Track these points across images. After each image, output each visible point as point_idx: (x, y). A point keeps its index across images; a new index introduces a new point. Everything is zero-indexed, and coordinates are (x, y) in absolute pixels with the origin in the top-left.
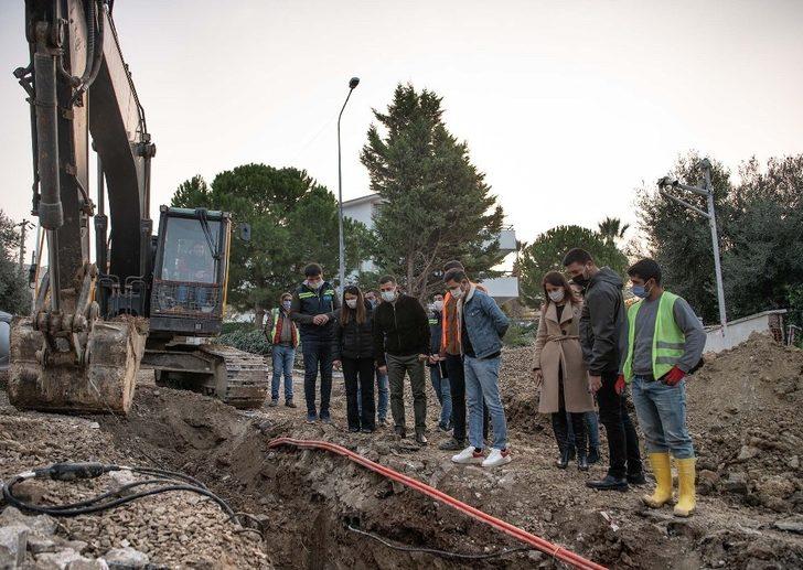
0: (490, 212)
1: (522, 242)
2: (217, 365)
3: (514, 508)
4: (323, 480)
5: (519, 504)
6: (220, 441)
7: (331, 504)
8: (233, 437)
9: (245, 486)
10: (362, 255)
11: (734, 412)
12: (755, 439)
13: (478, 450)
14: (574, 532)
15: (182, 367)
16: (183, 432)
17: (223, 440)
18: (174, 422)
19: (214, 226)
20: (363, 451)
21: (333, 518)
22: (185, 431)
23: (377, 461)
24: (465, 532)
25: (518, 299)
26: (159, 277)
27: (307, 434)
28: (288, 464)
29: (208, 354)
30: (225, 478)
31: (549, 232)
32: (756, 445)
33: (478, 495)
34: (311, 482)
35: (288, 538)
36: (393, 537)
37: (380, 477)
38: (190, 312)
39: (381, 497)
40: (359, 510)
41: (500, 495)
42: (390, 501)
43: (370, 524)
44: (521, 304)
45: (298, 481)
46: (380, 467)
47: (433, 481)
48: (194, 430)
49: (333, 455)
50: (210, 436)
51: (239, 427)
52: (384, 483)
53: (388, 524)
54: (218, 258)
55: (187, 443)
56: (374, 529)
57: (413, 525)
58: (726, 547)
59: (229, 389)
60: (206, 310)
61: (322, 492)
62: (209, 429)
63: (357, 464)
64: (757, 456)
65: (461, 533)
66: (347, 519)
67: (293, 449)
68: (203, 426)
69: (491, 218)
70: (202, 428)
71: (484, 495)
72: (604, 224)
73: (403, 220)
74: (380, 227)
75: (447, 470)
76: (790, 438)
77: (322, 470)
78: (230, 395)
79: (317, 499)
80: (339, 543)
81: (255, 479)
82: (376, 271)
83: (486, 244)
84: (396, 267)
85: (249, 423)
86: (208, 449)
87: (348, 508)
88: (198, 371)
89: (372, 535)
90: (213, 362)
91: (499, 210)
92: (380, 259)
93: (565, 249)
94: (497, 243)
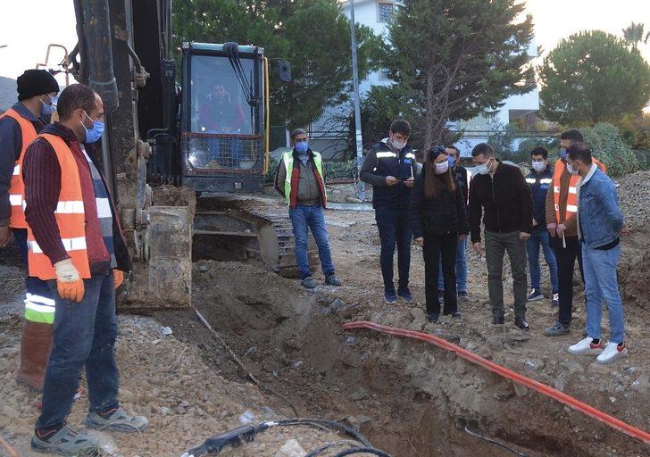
0: (519, 20)
2: (259, 227)
4: (424, 375)
6: (280, 320)
7: (438, 402)
8: (297, 315)
9: (324, 374)
10: (371, 65)
13: (596, 341)
15: (218, 230)
16: (240, 313)
17: (285, 318)
18: (228, 301)
19: (248, 65)
20: (470, 345)
21: (442, 417)
22: (240, 309)
23: (490, 358)
24: (603, 439)
25: (537, 112)
26: (189, 129)
27: (390, 317)
28: (377, 354)
29: (246, 214)
30: (297, 365)
31: (571, 37)
33: (613, 400)
34: (410, 376)
35: (393, 439)
36: (522, 444)
37: (497, 378)
38: (227, 169)
39: (502, 399)
40: (477, 413)
42: (513, 404)
43: (494, 428)
44: (539, 116)
45: (393, 373)
46: (493, 365)
47: (560, 383)
48: (249, 307)
49: (432, 348)
50: (269, 314)
51: (301, 304)
52: (503, 385)
53: (516, 431)
54: (254, 103)
55: (244, 324)
56: (499, 434)
57: (546, 434)
59: (280, 257)
60: (246, 165)
61: (427, 389)
62: (268, 306)
63: (466, 361)
65: (599, 441)
66: (463, 422)
67: (377, 335)
68: (260, 303)
69: (520, 26)
70: (259, 306)
72: (629, 29)
73: (422, 28)
74: (396, 35)
75: (572, 371)
77: (423, 364)
78: (282, 264)
79: (421, 396)
80: (451, 442)
81: (334, 367)
82: (388, 83)
84: (414, 81)
85: (312, 299)
86: (269, 329)
87: (462, 410)
88: (237, 233)
89: (496, 440)
90: (254, 223)
91: (529, 18)
92: (395, 72)
93: (588, 56)
94: (525, 54)
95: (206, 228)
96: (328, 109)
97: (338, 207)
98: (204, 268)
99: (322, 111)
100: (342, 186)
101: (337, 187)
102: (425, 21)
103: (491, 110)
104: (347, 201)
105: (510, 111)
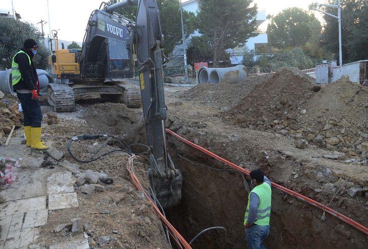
0: (251, 6)
1: (271, 15)
2: (123, 91)
3: (236, 150)
5: (238, 148)
10: (194, 28)
11: (327, 110)
12: (331, 122)
14: (255, 159)
15: (110, 92)
18: (114, 116)
25: (267, 44)
29: (119, 86)
32: (331, 124)
36: (194, 160)
41: (232, 145)
43: (186, 155)
44: (269, 46)
48: (122, 119)
50: (129, 121)
57: (201, 156)
58: (301, 164)
62: (128, 118)
64: (331, 128)
68: (125, 117)
69: (252, 9)
71: (226, 145)
72: (310, 5)
76: (344, 121)
82: (200, 35)
83: (250, 21)
84: (209, 34)
88: (116, 93)
89: (187, 159)
90: (122, 89)
91: (256, 5)
92: (202, 30)
93: (291, 18)
94: (255, 20)
95: (106, 92)
96: (177, 46)
97: (177, 85)
98: (107, 105)
99: (174, 48)
100: (179, 77)
101: (177, 77)
102: (211, 9)
103: (242, 44)
104: (180, 83)
105: (255, 44)
